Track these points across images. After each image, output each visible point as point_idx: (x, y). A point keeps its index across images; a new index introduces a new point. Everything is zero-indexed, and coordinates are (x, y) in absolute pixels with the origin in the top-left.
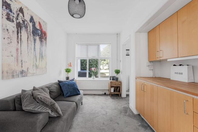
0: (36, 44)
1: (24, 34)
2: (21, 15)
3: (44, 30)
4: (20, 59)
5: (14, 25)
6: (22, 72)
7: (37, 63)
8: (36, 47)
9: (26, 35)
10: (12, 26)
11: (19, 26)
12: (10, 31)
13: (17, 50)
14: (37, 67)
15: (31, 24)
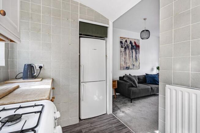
0: (133, 54)
1: (127, 51)
2: (126, 43)
3: (137, 44)
4: (126, 62)
5: (124, 48)
6: (127, 67)
7: (134, 64)
8: (133, 55)
9: (128, 51)
10: (123, 49)
11: (125, 48)
12: (122, 51)
13: (125, 58)
14: (133, 65)
15: (130, 45)
